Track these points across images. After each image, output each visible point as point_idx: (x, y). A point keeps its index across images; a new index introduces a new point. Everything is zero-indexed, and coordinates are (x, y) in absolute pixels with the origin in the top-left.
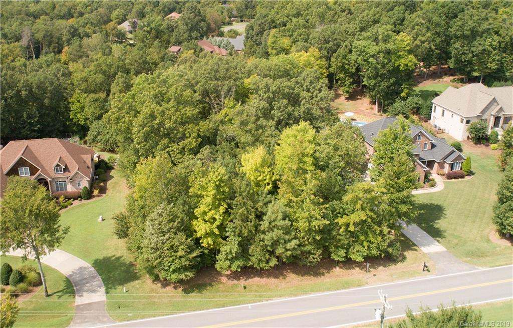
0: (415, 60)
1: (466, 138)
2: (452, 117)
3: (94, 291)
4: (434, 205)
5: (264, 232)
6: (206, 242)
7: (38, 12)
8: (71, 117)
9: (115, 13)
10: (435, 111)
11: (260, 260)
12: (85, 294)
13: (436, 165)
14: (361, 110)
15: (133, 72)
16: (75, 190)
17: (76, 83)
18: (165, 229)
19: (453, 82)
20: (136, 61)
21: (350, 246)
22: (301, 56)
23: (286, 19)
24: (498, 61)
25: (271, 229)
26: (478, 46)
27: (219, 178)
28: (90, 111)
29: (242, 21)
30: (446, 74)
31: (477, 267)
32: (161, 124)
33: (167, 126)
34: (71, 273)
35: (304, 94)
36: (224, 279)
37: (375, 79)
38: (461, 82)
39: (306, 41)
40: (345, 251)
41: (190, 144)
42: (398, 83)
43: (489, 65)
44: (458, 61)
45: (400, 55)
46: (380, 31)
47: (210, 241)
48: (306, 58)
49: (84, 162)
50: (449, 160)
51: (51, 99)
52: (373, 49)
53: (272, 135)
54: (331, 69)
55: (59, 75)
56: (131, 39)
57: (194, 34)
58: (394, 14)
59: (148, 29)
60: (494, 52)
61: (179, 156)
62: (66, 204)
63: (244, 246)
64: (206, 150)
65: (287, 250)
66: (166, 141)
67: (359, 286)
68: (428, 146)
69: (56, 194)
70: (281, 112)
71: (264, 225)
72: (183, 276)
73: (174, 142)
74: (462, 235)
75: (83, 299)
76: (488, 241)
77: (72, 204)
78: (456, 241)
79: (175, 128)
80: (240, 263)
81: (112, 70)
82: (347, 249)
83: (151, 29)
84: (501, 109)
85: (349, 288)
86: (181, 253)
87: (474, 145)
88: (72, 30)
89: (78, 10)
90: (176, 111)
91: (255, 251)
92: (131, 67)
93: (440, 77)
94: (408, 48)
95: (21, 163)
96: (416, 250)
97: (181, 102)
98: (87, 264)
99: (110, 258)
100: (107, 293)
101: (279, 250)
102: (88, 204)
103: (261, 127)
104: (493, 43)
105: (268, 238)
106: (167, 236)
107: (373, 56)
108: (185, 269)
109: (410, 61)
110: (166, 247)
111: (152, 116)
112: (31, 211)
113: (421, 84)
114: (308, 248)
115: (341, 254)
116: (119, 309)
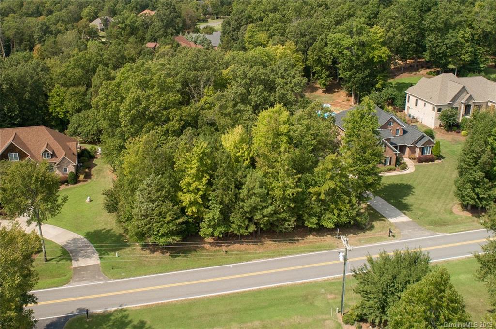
0: (388, 51)
1: (438, 126)
2: (425, 106)
3: (89, 257)
4: (404, 184)
5: (243, 201)
6: (191, 211)
7: (5, 10)
8: (50, 111)
9: (86, 11)
10: (409, 101)
11: (240, 227)
12: (80, 259)
13: (408, 150)
14: (337, 102)
16: (61, 175)
17: (55, 77)
18: (154, 198)
19: (429, 74)
20: (114, 56)
21: (322, 214)
22: (277, 49)
23: (263, 14)
24: (471, 52)
25: (249, 197)
26: (452, 37)
27: (202, 151)
28: (70, 105)
29: (217, 18)
30: (422, 67)
31: (438, 233)
32: (147, 108)
33: (152, 109)
34: (66, 243)
35: (279, 81)
36: (207, 246)
37: (350, 70)
39: (283, 35)
40: (317, 218)
41: (174, 126)
42: (372, 75)
43: (462, 57)
44: (432, 54)
45: (374, 47)
46: (354, 24)
47: (194, 209)
48: (282, 51)
49: (70, 149)
50: (419, 145)
51: (31, 93)
52: (348, 41)
53: (249, 118)
54: (308, 62)
55: (39, 70)
56: (103, 37)
57: (170, 30)
58: (368, 8)
59: (123, 25)
60: (467, 44)
61: (164, 138)
63: (225, 214)
64: (189, 131)
65: (264, 216)
66: (151, 124)
67: (330, 249)
68: (400, 133)
70: (258, 97)
71: (244, 192)
72: (170, 240)
73: (158, 125)
74: (428, 209)
75: (79, 263)
76: (451, 212)
77: (59, 188)
78: (421, 213)
79: (159, 112)
80: (222, 229)
81: (91, 64)
82: (319, 217)
83: (126, 25)
84: (471, 98)
85: (321, 250)
86: (168, 219)
87: (446, 132)
88: (44, 27)
89: (46, 8)
90: (160, 96)
91: (235, 218)
92: (109, 62)
93: (417, 70)
94: (381, 40)
95: (11, 149)
96: (384, 221)
97: (164, 88)
98: (80, 236)
99: (101, 230)
100: (101, 258)
101: (257, 216)
102: (74, 188)
103: (239, 111)
104: (466, 35)
105: (247, 205)
106: (156, 204)
107: (347, 48)
108: (172, 233)
109: (384, 53)
110: (155, 213)
111: (138, 101)
112: (37, 178)
113: (397, 77)
114: (283, 215)
115: (313, 221)
116: (113, 270)
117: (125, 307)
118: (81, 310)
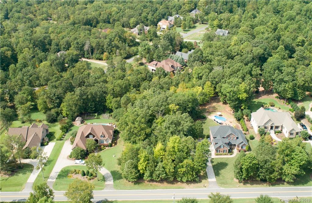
2: (255, 123)
3: (110, 181)
5: (156, 171)
6: (141, 171)
8: (106, 105)
10: (252, 118)
11: (156, 178)
12: (108, 181)
13: (236, 146)
14: (226, 111)
15: (132, 86)
16: (106, 143)
18: (130, 167)
19: (276, 98)
22: (199, 89)
24: (292, 94)
25: (158, 170)
28: (113, 105)
34: (104, 174)
36: (146, 182)
37: (230, 101)
38: (279, 98)
41: (142, 138)
42: (239, 104)
43: (287, 95)
45: (240, 93)
49: (110, 133)
50: (241, 145)
51: (99, 98)
52: (229, 90)
60: (290, 90)
61: (138, 141)
62: (104, 148)
63: (151, 174)
65: (163, 176)
67: (183, 189)
68: (235, 138)
69: (101, 145)
71: (156, 169)
72: (133, 180)
74: (226, 176)
75: (107, 183)
76: (233, 179)
77: (105, 148)
78: (222, 178)
80: (150, 178)
82: (181, 178)
84: (273, 124)
85: (179, 189)
86: (133, 174)
91: (154, 175)
94: (244, 90)
95: (90, 134)
96: (206, 180)
98: (109, 172)
99: (115, 171)
100: (114, 182)
101: (160, 176)
102: (110, 149)
105: (158, 172)
106: (130, 169)
107: (228, 92)
109: (244, 96)
110: (130, 171)
113: (260, 98)
114: (169, 176)
115: (179, 179)
116: (116, 187)
117: (117, 200)
118: (106, 199)
